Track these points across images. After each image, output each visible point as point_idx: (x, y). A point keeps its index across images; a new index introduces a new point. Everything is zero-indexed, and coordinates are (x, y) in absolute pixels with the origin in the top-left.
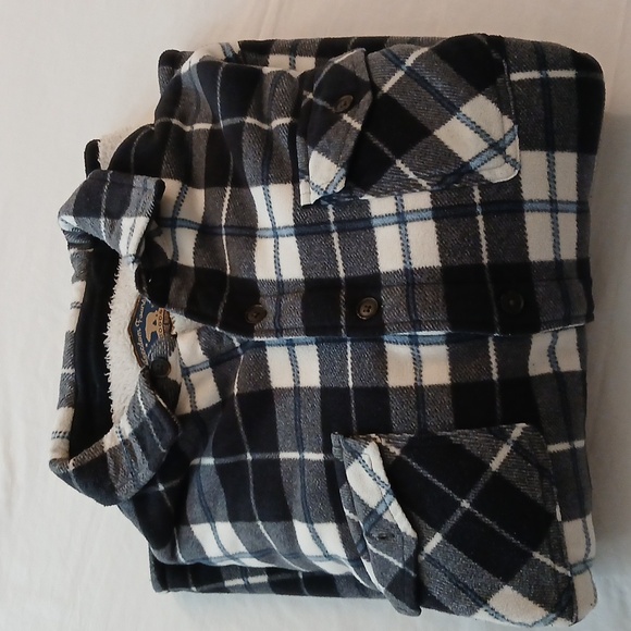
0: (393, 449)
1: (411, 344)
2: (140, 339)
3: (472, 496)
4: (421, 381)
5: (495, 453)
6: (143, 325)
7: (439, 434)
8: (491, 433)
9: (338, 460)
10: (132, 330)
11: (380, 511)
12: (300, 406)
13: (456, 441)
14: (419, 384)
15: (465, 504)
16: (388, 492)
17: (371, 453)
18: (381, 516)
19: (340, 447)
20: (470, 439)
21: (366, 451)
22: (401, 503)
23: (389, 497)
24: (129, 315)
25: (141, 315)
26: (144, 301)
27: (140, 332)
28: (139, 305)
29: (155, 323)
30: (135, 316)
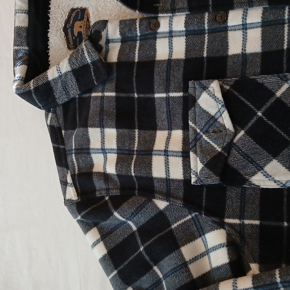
0: (225, 87)
1: (243, 29)
2: (70, 34)
3: (263, 109)
4: (245, 50)
5: (280, 87)
6: (72, 27)
7: (251, 77)
8: (279, 77)
9: (191, 95)
10: (65, 29)
11: (216, 117)
12: (170, 69)
13: (260, 81)
14: (244, 52)
15: (260, 114)
16: (222, 106)
17: (215, 86)
18: (216, 120)
19: (195, 88)
20: (268, 80)
21: (212, 85)
22: (229, 112)
24: (64, 21)
25: (71, 22)
26: (73, 15)
27: (69, 30)
28: (69, 16)
29: (81, 27)
30: (67, 22)
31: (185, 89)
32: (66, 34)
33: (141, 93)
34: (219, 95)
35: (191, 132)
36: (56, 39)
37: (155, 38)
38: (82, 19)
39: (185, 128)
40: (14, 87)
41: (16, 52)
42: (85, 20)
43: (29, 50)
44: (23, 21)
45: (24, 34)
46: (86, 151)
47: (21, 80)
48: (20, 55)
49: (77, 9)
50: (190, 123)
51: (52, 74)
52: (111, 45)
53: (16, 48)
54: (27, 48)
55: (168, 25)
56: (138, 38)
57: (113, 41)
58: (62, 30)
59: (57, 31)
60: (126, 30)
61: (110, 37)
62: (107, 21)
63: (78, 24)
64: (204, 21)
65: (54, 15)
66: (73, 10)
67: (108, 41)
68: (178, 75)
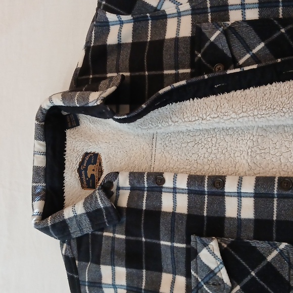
0: (223, 244)
1: (238, 196)
2: (84, 175)
3: (257, 270)
4: (240, 216)
5: (270, 253)
6: (86, 169)
7: (246, 241)
8: (269, 244)
9: (193, 248)
11: (216, 271)
12: (174, 222)
13: (253, 245)
14: (239, 217)
15: (253, 274)
16: (221, 263)
17: (214, 244)
18: (216, 274)
19: (196, 242)
20: (261, 245)
21: (211, 243)
22: (226, 269)
23: (222, 265)
24: (78, 163)
25: (85, 165)
26: (87, 158)
27: (83, 172)
28: (83, 159)
29: (94, 170)
30: (81, 164)
31: (188, 242)
32: (80, 175)
33: (149, 238)
34: (218, 253)
35: (193, 280)
36: (71, 179)
37: (161, 192)
38: (95, 163)
39: (188, 275)
40: (33, 222)
41: (34, 188)
42: (98, 164)
43: (46, 186)
44: (41, 161)
45: (42, 173)
46: (98, 285)
47: (39, 215)
48: (38, 191)
49: (90, 153)
50: (193, 272)
51: (68, 213)
52: (121, 191)
53: (35, 184)
54: (44, 184)
55: (172, 183)
56: (146, 189)
57: (123, 188)
58: (76, 170)
59: (72, 171)
60: (135, 181)
61: (121, 185)
62: (118, 173)
63: (91, 167)
64: (204, 184)
65: (69, 158)
66: (86, 154)
67: (119, 188)
68: (182, 228)
